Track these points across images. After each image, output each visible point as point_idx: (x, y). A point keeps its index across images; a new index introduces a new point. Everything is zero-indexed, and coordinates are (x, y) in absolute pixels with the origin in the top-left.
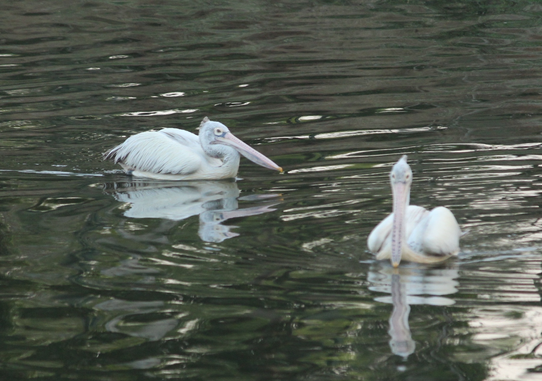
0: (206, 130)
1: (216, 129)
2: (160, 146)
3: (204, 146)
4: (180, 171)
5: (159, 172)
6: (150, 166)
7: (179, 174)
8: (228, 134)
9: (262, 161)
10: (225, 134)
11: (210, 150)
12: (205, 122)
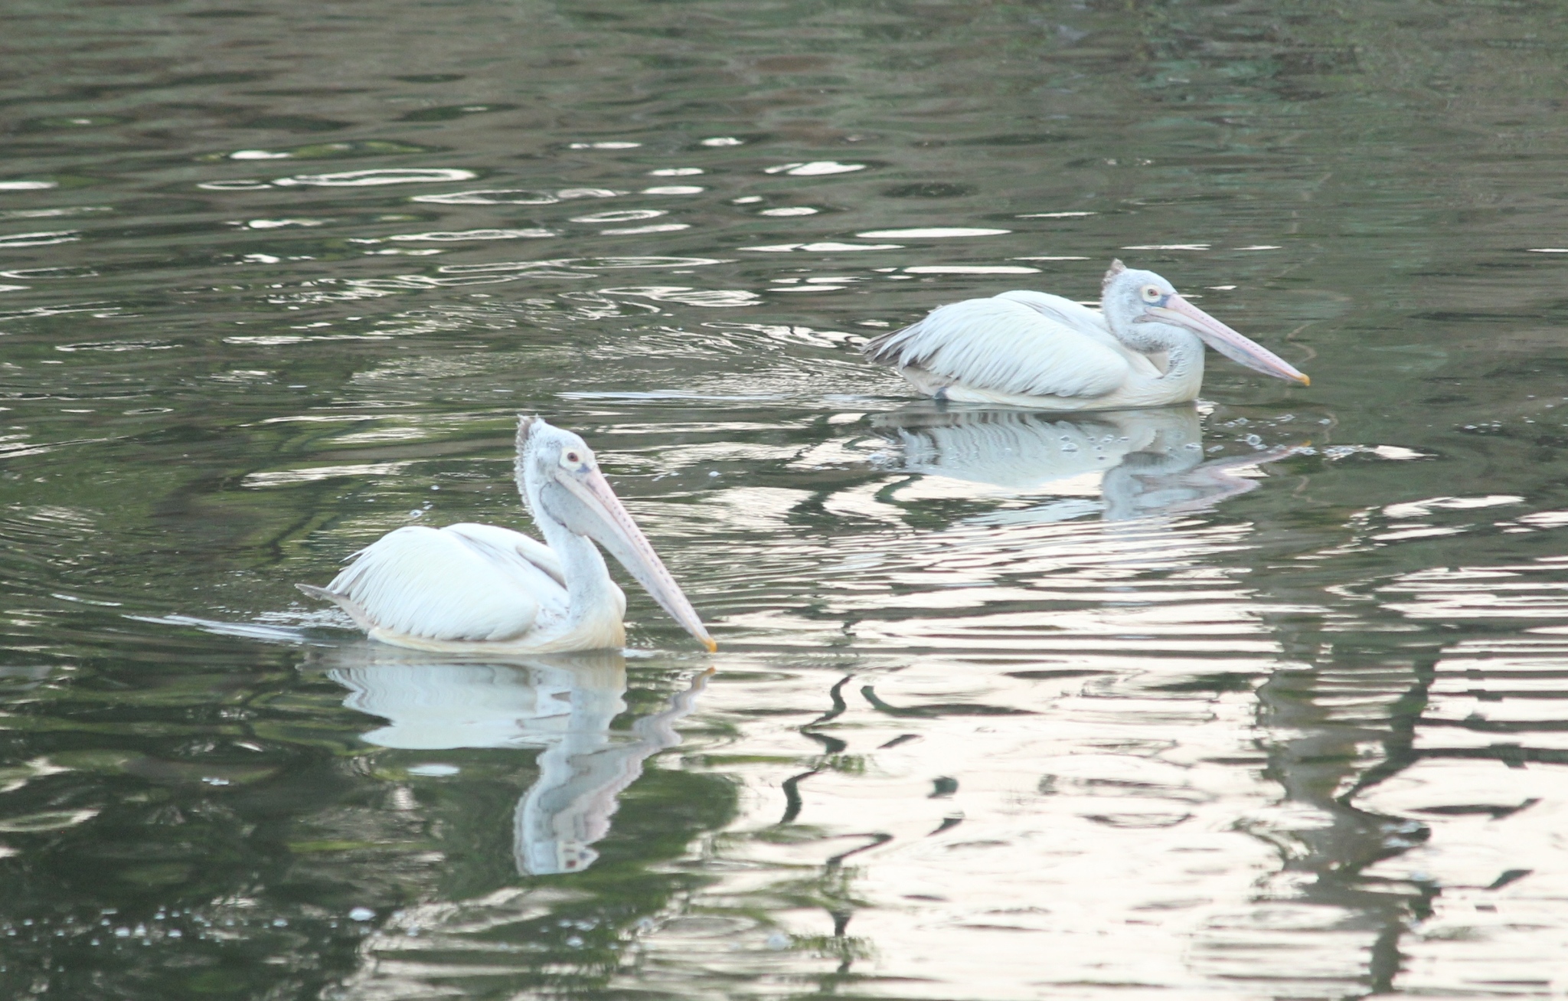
0: (1122, 292)
1: (1145, 289)
2: (1026, 332)
3: (1119, 326)
4: (1079, 391)
5: (1024, 392)
6: (1001, 377)
7: (1075, 396)
8: (1174, 299)
9: (1259, 360)
10: (1166, 300)
11: (1133, 337)
12: (1116, 272)
